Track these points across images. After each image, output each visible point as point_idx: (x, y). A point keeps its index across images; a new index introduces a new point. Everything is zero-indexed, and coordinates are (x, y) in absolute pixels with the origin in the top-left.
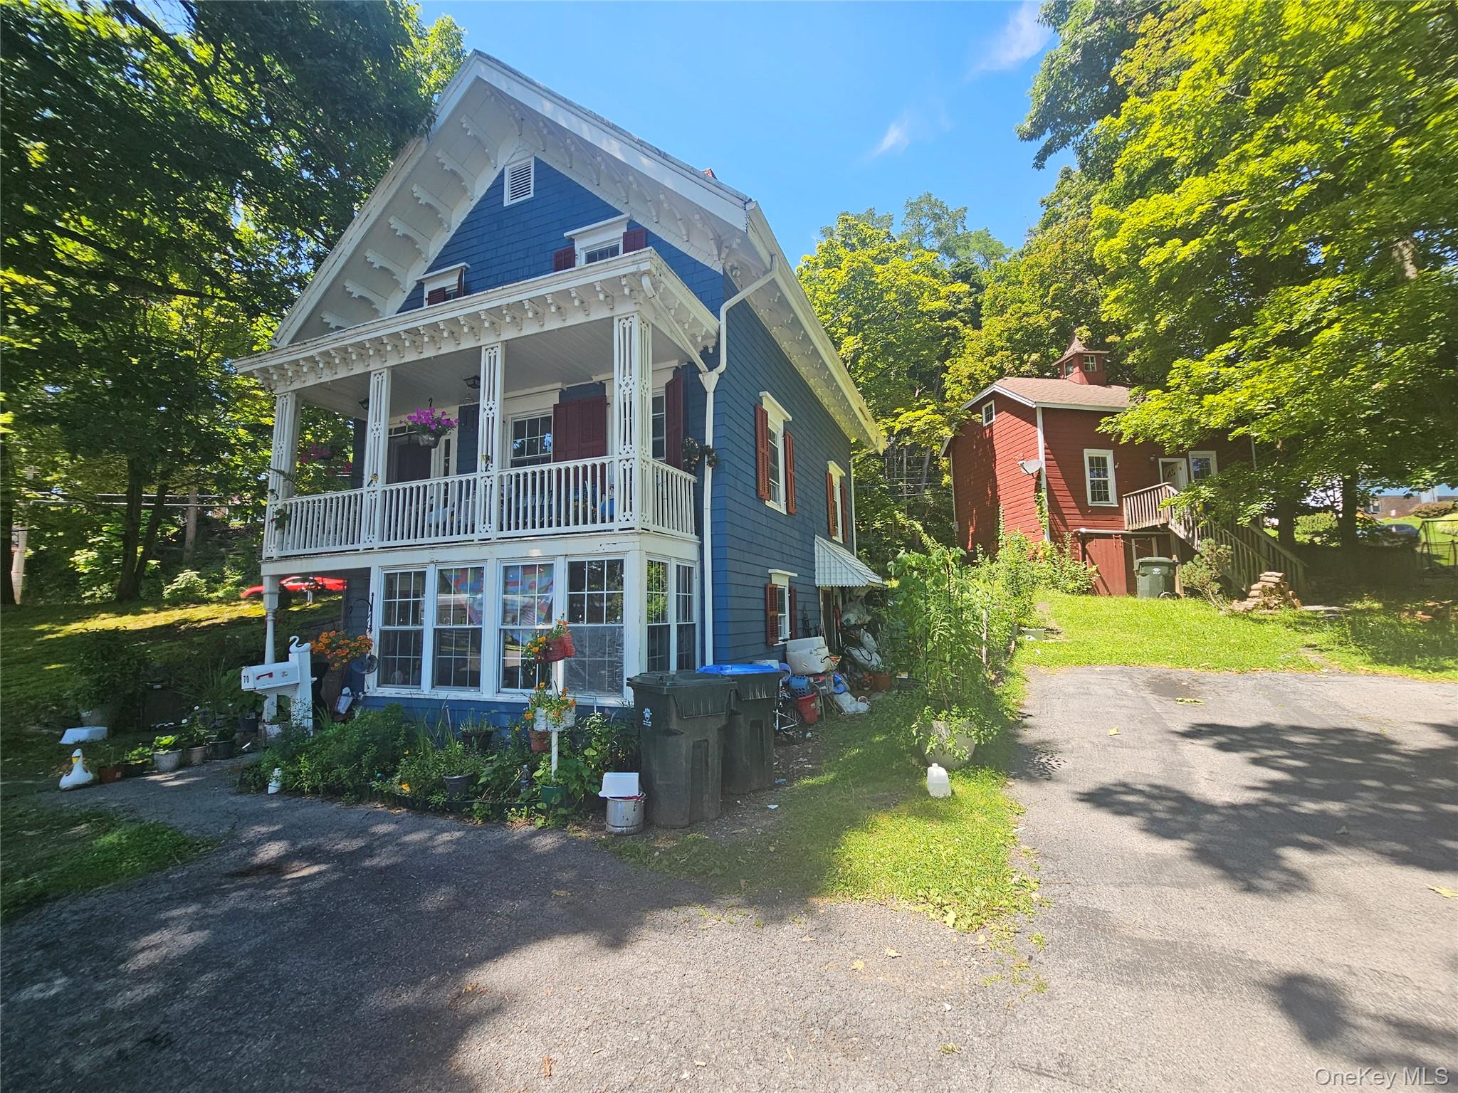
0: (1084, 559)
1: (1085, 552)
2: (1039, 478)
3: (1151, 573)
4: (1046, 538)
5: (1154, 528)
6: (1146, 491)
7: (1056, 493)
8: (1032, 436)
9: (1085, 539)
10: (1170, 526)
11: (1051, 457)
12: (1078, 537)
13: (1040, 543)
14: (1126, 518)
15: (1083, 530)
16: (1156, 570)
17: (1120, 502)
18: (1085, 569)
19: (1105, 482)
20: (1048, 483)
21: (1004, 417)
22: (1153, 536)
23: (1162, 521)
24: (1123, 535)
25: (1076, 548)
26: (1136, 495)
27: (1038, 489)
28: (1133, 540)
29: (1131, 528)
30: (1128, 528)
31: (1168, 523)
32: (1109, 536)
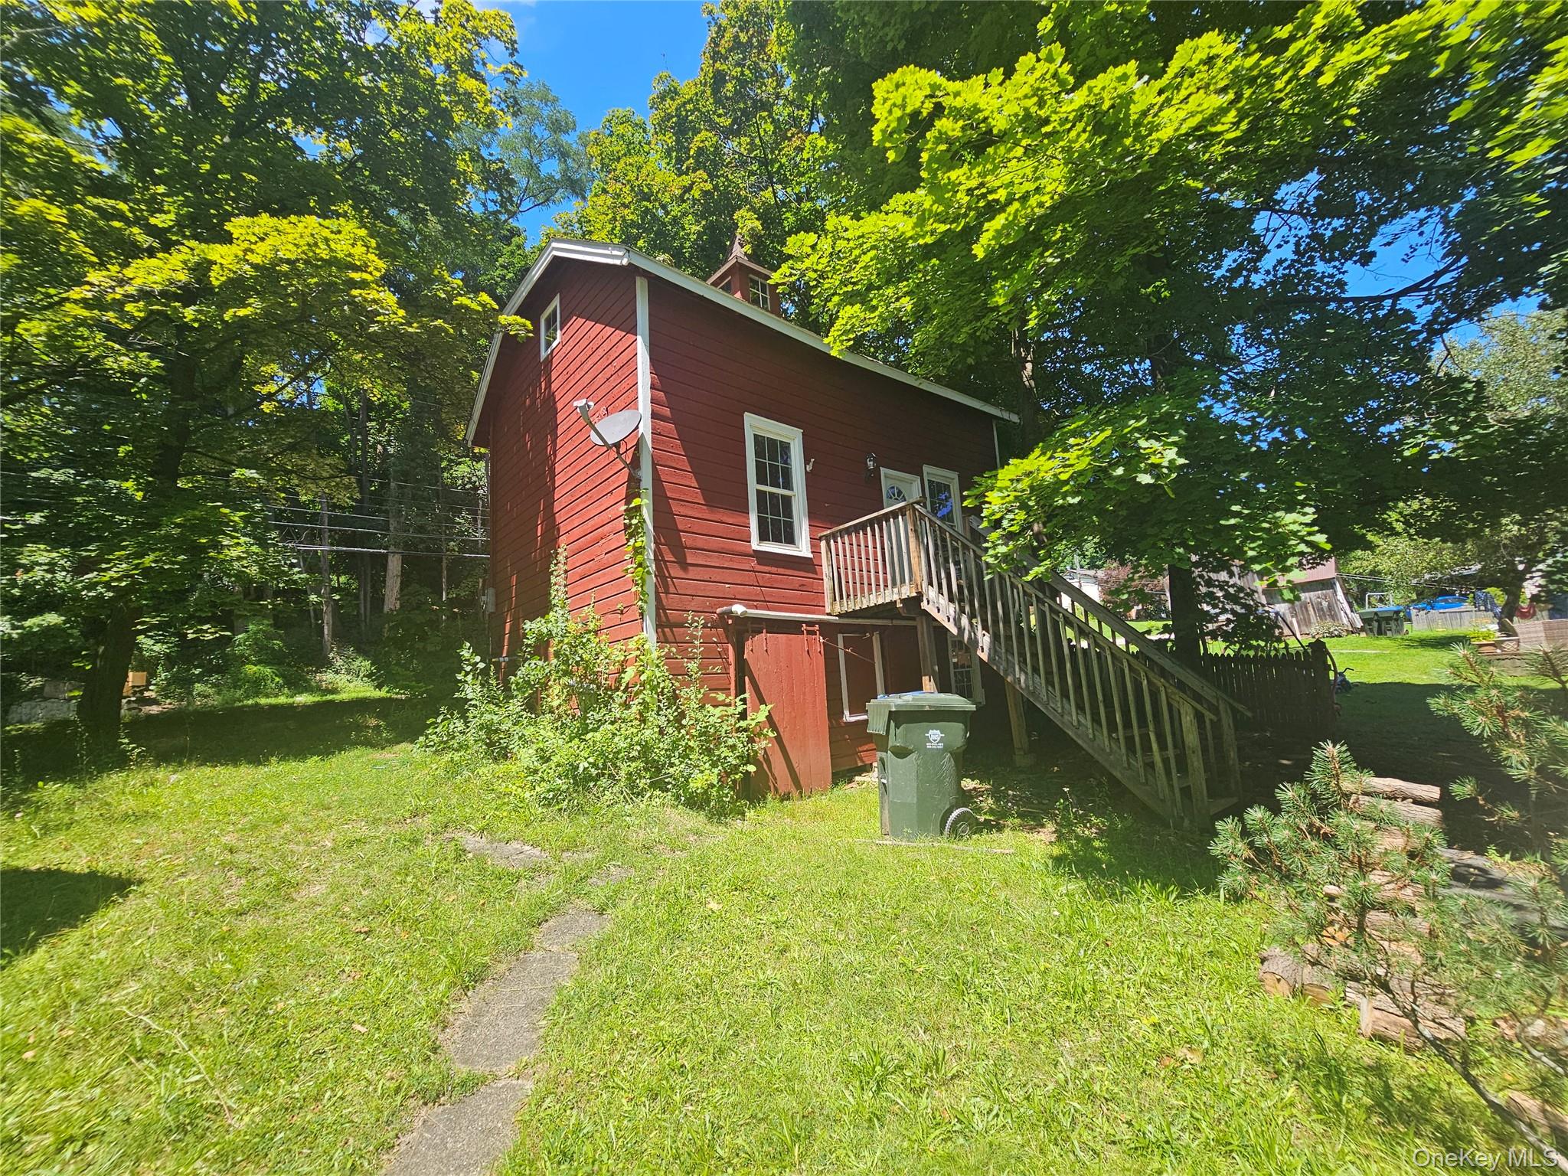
0: (740, 690)
1: (742, 668)
2: (635, 464)
3: (921, 748)
4: (649, 633)
5: (886, 610)
6: (871, 522)
7: (676, 508)
8: (625, 357)
9: (741, 630)
10: (924, 605)
11: (667, 412)
12: (726, 627)
13: (632, 644)
14: (827, 585)
15: (738, 609)
16: (935, 735)
17: (816, 551)
18: (743, 716)
19: (787, 500)
20: (657, 479)
21: (576, 326)
22: (875, 628)
23: (907, 591)
24: (821, 623)
25: (722, 656)
26: (848, 531)
27: (633, 488)
28: (840, 637)
29: (837, 609)
30: (832, 609)
31: (919, 597)
32: (792, 627)
